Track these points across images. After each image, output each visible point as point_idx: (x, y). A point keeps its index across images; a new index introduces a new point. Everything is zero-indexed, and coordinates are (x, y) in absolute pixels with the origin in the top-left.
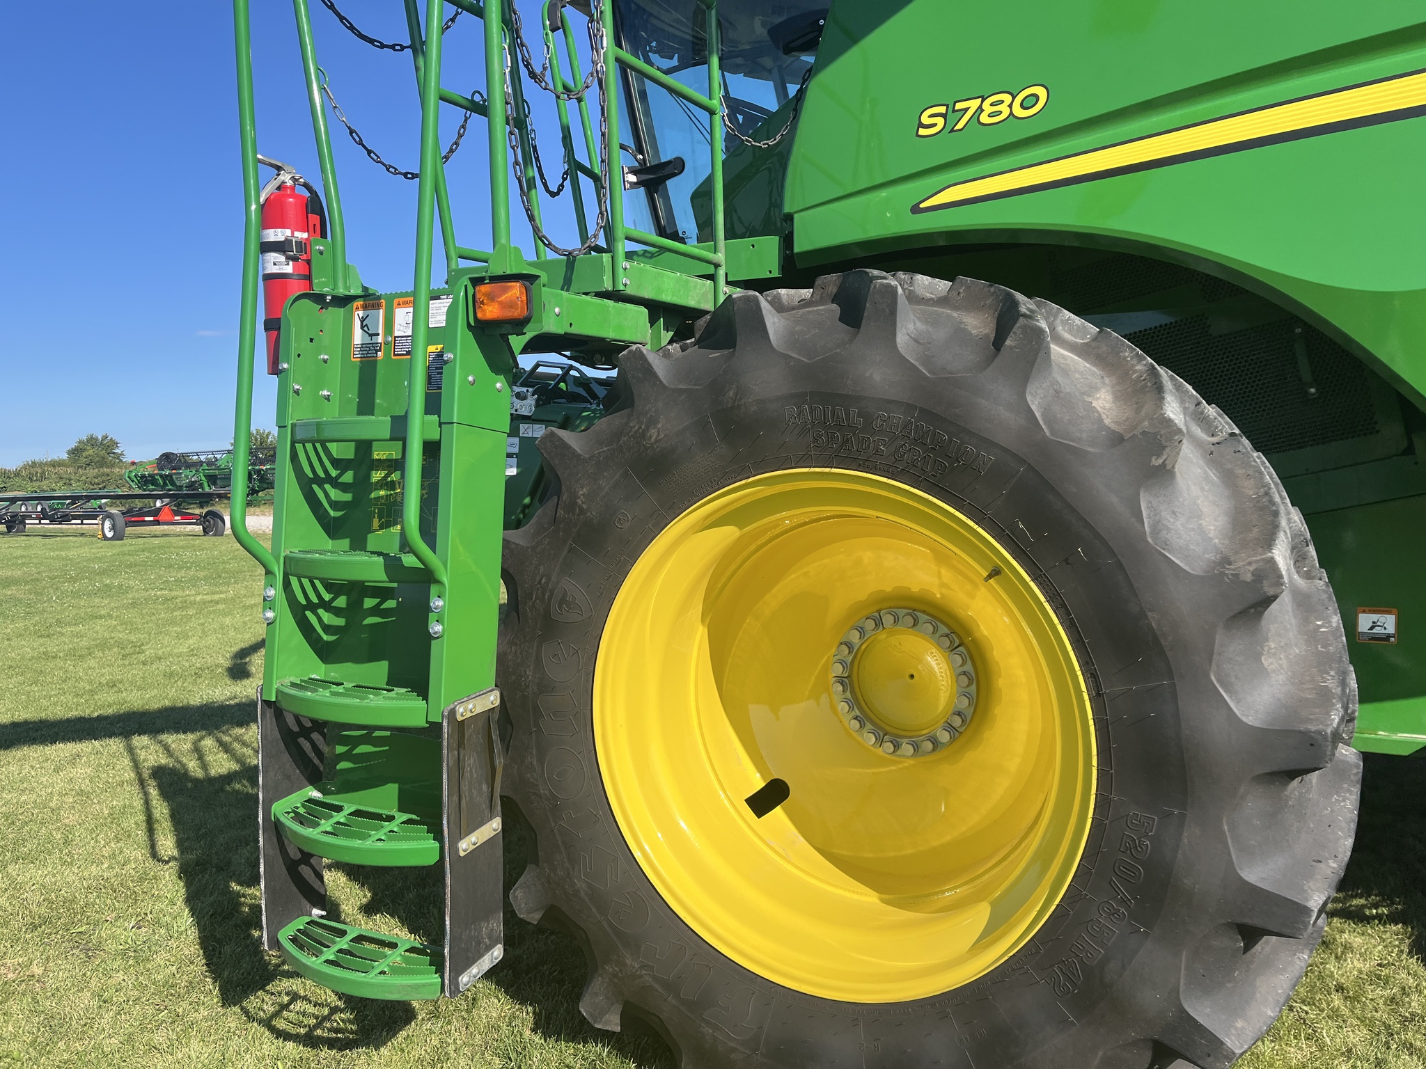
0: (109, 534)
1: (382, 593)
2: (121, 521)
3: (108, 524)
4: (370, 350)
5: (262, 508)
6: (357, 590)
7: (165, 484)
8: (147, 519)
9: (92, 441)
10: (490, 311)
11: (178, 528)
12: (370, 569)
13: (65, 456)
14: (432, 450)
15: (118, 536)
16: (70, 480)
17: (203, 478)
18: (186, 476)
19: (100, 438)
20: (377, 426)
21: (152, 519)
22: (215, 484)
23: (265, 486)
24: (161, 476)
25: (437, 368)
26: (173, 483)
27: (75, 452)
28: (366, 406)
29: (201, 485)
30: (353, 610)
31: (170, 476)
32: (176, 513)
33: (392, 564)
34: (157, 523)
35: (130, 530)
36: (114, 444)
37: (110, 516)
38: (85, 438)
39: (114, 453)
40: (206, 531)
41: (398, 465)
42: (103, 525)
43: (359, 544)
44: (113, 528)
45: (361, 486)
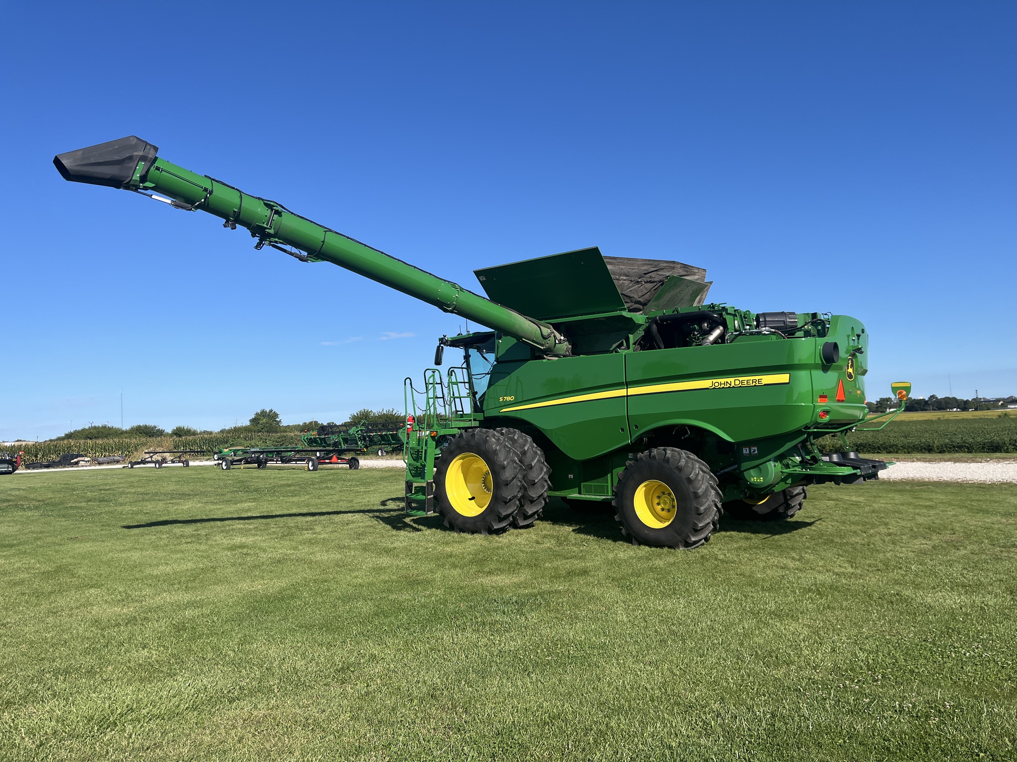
0: (311, 468)
1: (420, 468)
2: (316, 462)
3: (310, 464)
4: (419, 437)
5: (371, 456)
6: (417, 467)
7: (322, 443)
8: (327, 461)
9: (263, 413)
10: (432, 435)
11: (340, 466)
12: (418, 464)
13: (248, 423)
14: (426, 450)
15: (315, 469)
16: (266, 440)
17: (341, 440)
18: (334, 438)
19: (268, 411)
20: (420, 448)
21: (328, 461)
22: (347, 443)
23: (372, 444)
24: (320, 438)
25: (426, 441)
26: (325, 443)
27: (254, 421)
28: (419, 445)
29: (340, 444)
30: (417, 471)
31: (324, 438)
32: (338, 459)
33: (421, 464)
34: (330, 463)
35: (320, 466)
36: (276, 415)
37: (312, 460)
38: (259, 412)
39: (276, 421)
40: (350, 468)
41: (422, 452)
42: (308, 464)
43: (417, 462)
44: (313, 465)
45: (418, 454)
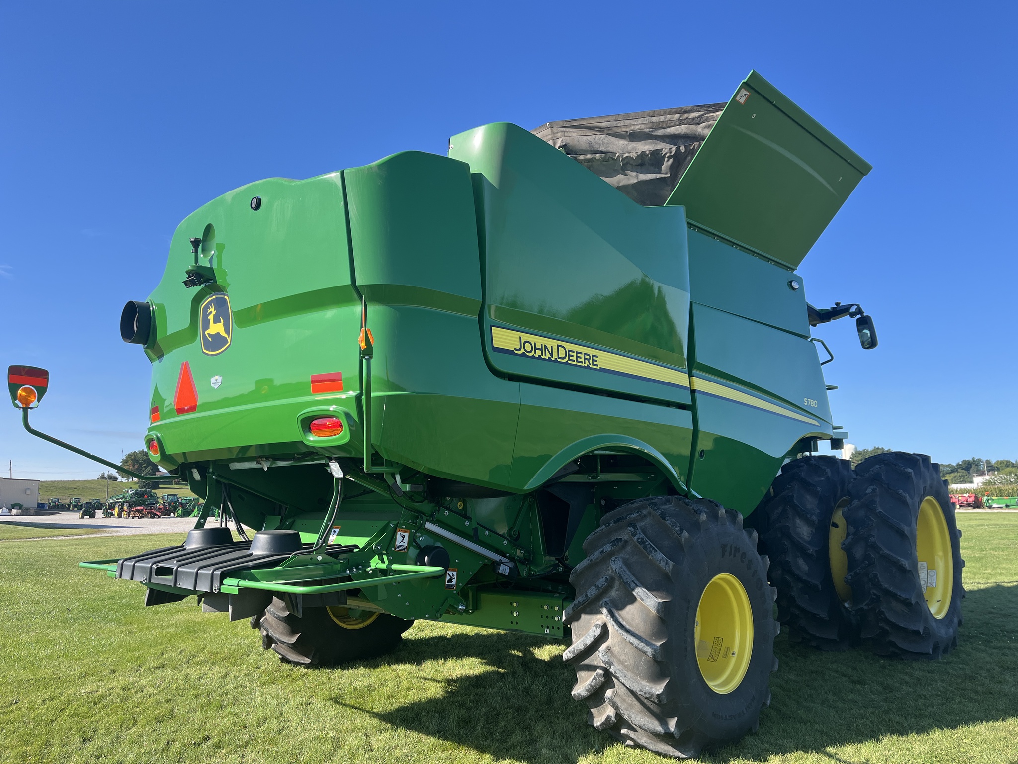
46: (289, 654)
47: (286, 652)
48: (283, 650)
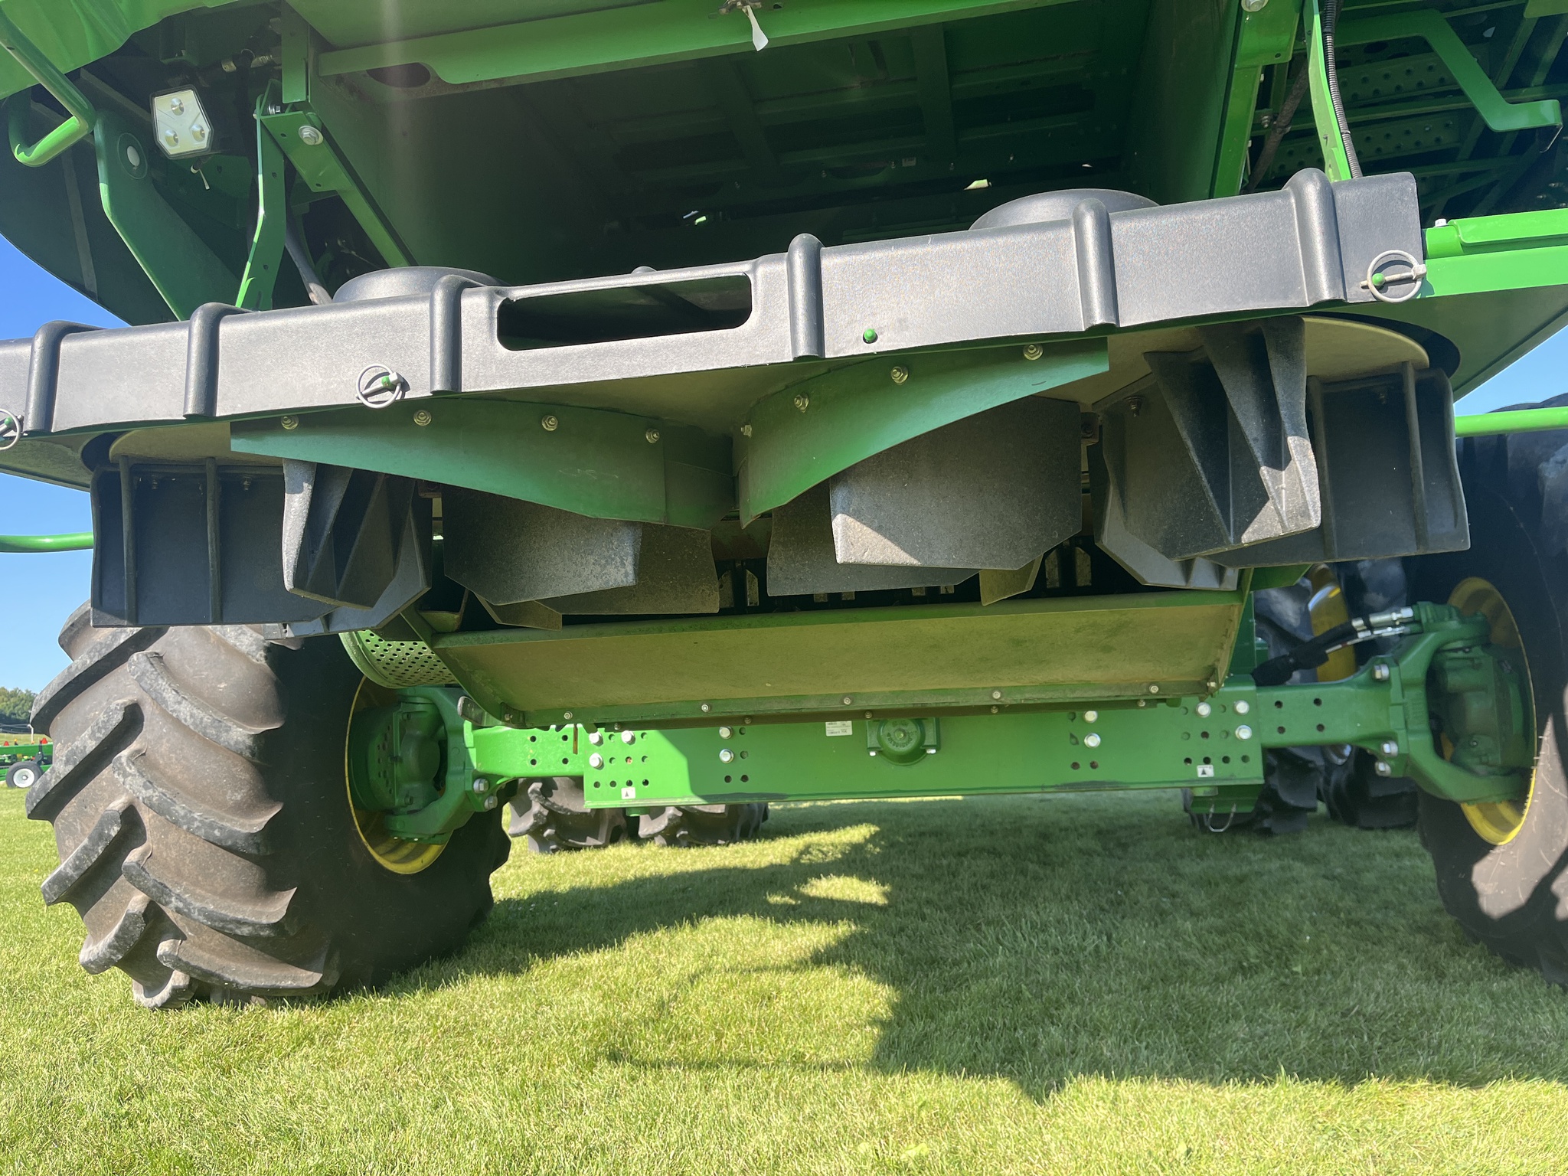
46: (233, 966)
47: (218, 960)
48: (207, 956)
